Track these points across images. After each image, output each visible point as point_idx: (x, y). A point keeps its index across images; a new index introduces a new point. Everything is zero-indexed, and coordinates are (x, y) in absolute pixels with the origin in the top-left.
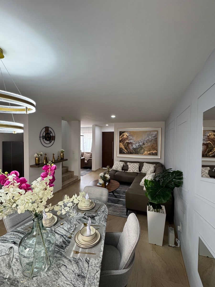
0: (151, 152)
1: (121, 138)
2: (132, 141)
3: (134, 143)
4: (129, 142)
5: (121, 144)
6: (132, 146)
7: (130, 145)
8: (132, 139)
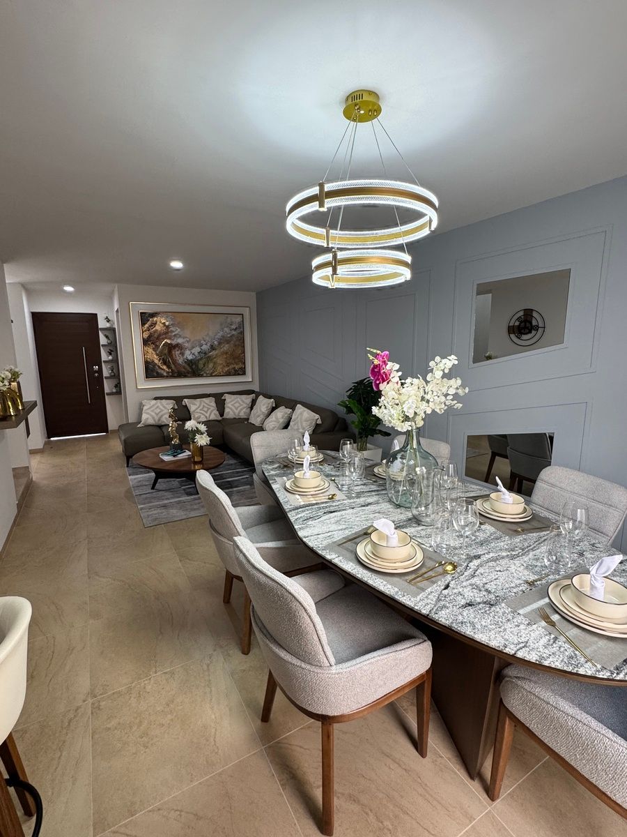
0: (232, 366)
1: (146, 331)
2: (180, 341)
3: (187, 345)
4: (174, 342)
5: (150, 350)
6: (183, 354)
7: (176, 353)
8: (180, 336)
